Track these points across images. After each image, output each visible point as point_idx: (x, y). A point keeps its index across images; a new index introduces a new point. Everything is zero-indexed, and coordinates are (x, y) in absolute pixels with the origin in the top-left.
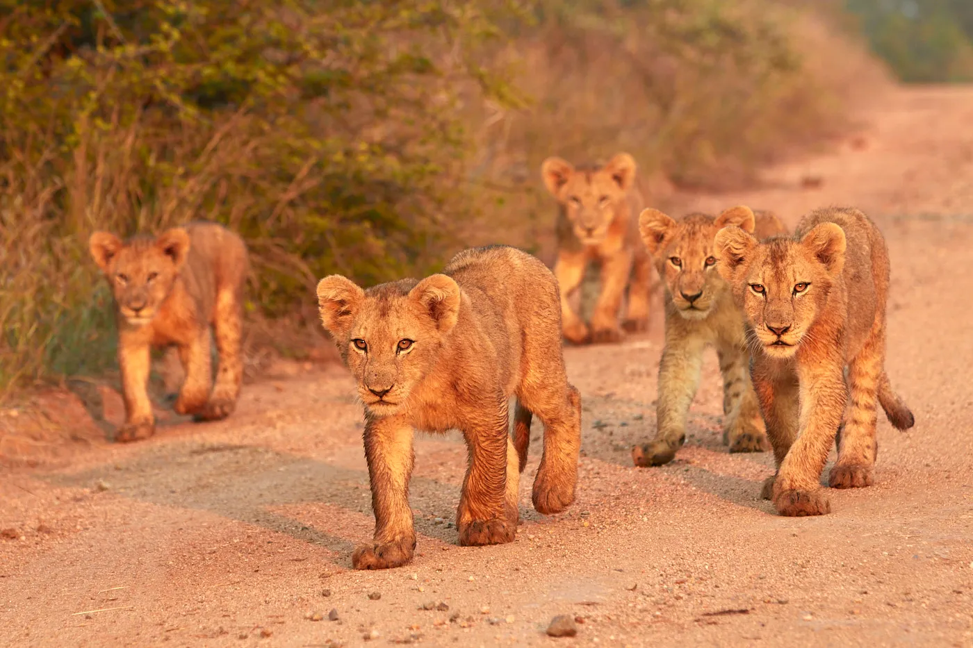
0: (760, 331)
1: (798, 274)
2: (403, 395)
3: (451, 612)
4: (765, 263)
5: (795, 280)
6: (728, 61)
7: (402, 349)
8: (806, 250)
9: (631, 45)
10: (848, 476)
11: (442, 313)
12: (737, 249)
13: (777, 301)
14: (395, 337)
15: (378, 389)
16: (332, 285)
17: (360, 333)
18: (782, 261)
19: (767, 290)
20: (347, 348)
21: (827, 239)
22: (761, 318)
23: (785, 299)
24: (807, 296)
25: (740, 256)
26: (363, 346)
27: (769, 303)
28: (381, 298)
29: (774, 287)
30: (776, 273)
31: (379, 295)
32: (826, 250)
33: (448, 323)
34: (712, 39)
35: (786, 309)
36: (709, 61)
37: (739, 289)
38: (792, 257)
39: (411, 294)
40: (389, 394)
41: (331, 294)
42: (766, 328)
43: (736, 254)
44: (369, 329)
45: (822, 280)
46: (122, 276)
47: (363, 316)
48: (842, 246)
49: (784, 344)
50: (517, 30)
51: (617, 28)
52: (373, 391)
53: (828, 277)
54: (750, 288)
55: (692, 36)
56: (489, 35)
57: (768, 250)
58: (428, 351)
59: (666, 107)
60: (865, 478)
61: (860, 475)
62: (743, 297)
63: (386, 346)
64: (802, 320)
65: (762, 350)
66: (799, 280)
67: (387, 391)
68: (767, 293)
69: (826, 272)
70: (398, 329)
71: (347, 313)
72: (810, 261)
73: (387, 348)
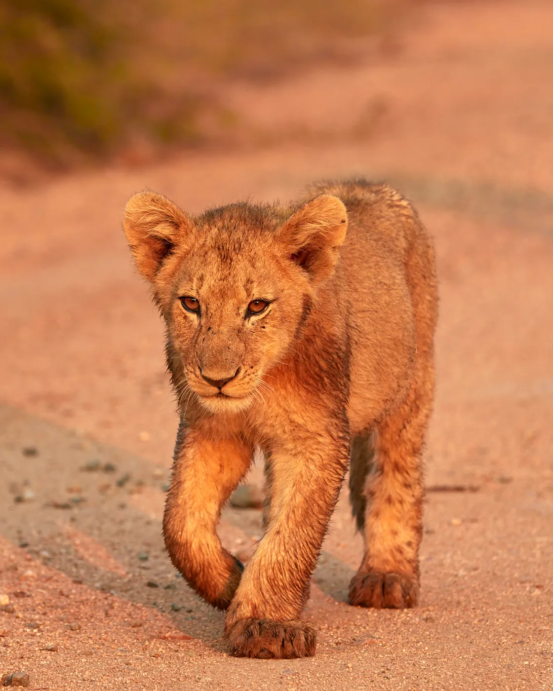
3: (118, 476)
7: (254, 314)
14: (244, 297)
26: (194, 307)
40: (231, 384)
73: (231, 311)
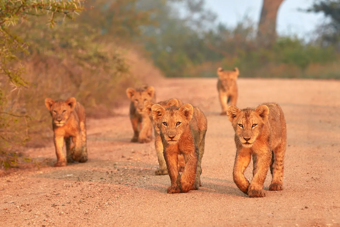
0: (241, 139)
1: (253, 121)
2: (178, 138)
4: (243, 117)
5: (253, 123)
6: (101, 68)
7: (177, 125)
8: (256, 113)
9: (65, 62)
10: (275, 187)
11: (188, 115)
12: (234, 113)
13: (247, 130)
14: (176, 122)
15: (171, 136)
16: (156, 107)
17: (166, 121)
18: (248, 117)
19: (243, 126)
20: (161, 125)
21: (263, 110)
22: (242, 135)
23: (249, 129)
24: (256, 128)
25: (235, 115)
26: (166, 124)
27: (244, 130)
28: (171, 110)
29: (246, 125)
30: (247, 121)
31: (170, 110)
32: (263, 113)
33: (189, 118)
34: (95, 60)
35: (250, 132)
36: (94, 68)
37: (235, 125)
38: (252, 115)
39: (179, 109)
40: (174, 138)
41: (156, 109)
42: (243, 138)
43: (234, 115)
44: (168, 119)
45: (261, 123)
46: (55, 111)
47: (165, 116)
48: (268, 112)
49: (249, 143)
50: (22, 56)
51: (59, 56)
52: (169, 137)
53: (263, 122)
54: (238, 125)
55: (88, 59)
56: (12, 58)
57: (244, 113)
58: (185, 125)
59: (78, 86)
60: (281, 188)
61: (279, 187)
62: (236, 128)
63: (173, 124)
64: (254, 136)
65: (242, 145)
66: (254, 123)
67: (174, 137)
68: (244, 127)
69: (262, 120)
70: (176, 119)
71: (160, 115)
72: (257, 117)
73: (173, 125)
